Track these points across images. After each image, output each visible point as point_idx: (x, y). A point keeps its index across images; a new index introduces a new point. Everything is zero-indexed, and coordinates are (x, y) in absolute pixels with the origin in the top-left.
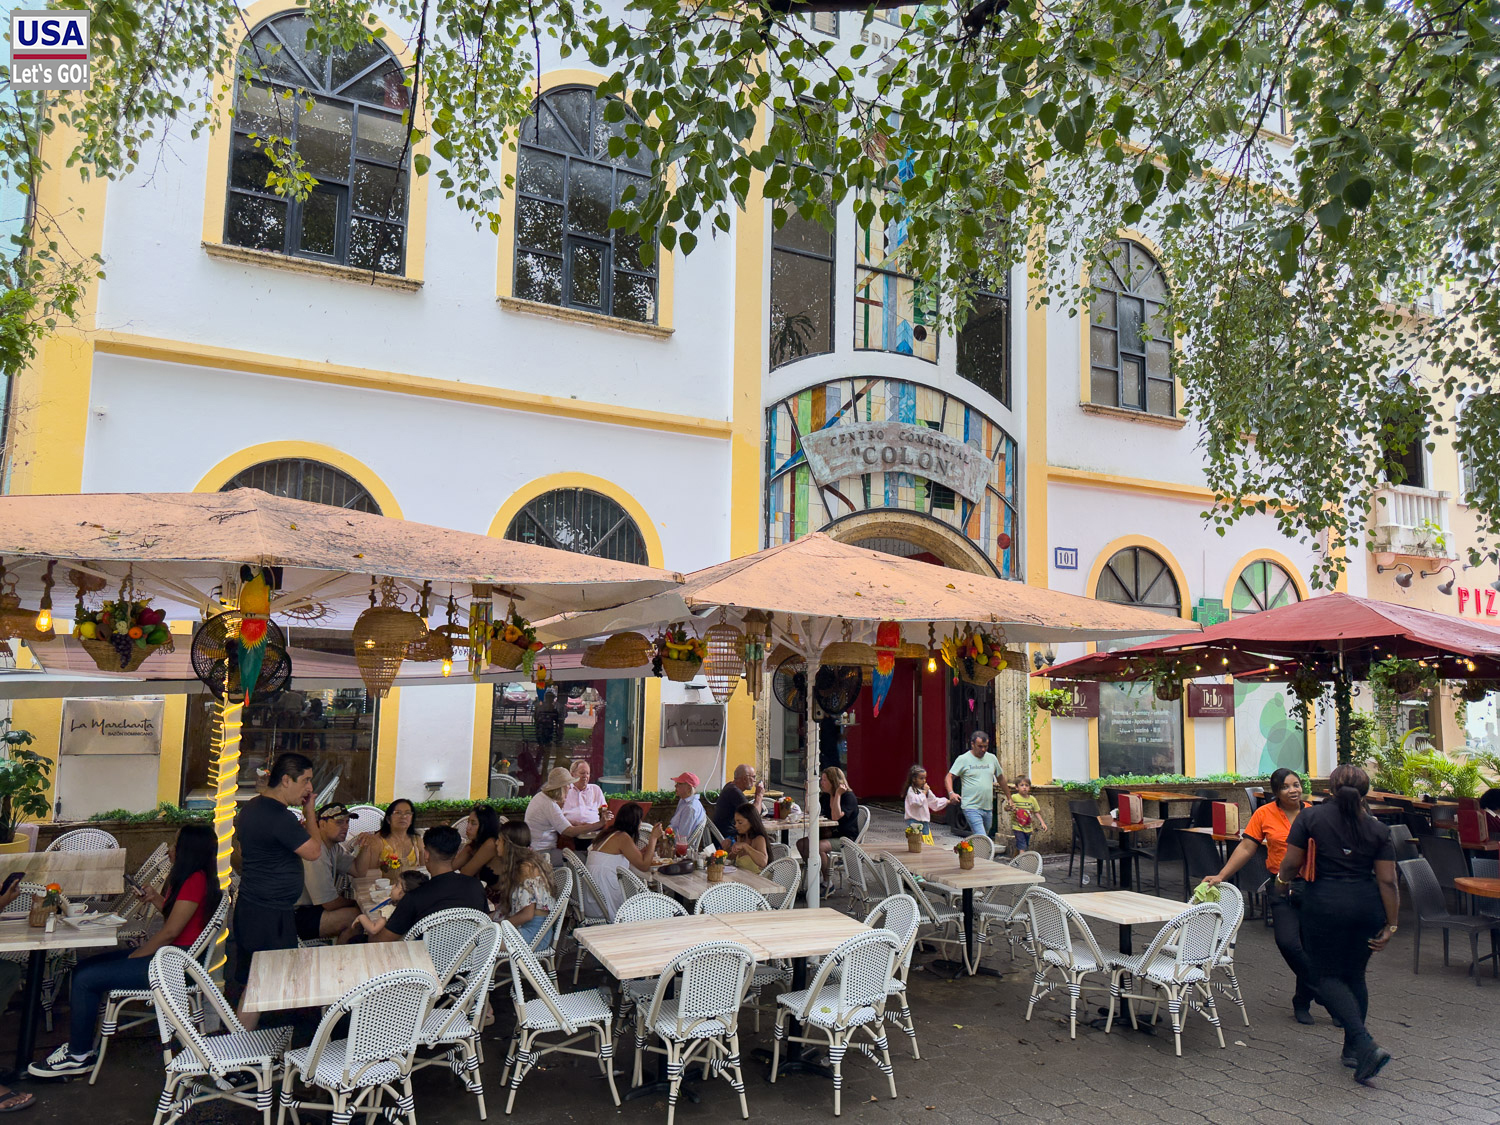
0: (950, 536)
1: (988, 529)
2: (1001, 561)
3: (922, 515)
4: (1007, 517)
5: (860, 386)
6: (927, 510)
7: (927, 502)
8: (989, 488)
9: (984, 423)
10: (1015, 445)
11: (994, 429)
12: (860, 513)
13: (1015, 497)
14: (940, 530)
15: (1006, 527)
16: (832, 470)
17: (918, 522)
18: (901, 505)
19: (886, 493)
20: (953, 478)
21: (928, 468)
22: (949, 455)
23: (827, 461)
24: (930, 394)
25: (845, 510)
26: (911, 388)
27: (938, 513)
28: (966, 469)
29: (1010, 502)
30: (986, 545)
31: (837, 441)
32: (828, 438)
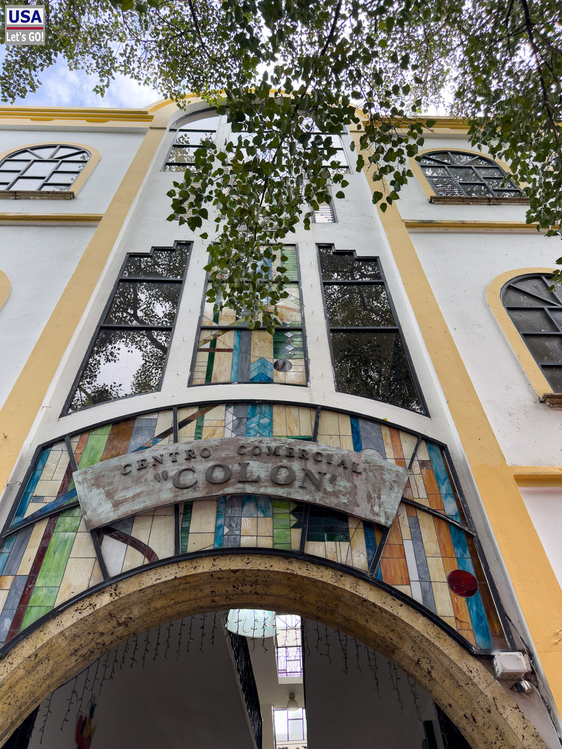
0: (347, 584)
1: (423, 567)
2: (466, 618)
3: (286, 555)
4: (457, 544)
5: (183, 415)
6: (296, 546)
7: (296, 536)
8: (407, 503)
9: (385, 431)
10: (443, 448)
11: (403, 436)
12: (167, 562)
13: (463, 512)
14: (326, 576)
15: (460, 560)
16: (116, 505)
17: (278, 566)
18: (246, 542)
19: (218, 528)
20: (336, 494)
21: (289, 484)
22: (324, 467)
23: (109, 495)
24: (294, 411)
25: (139, 559)
26: (265, 409)
27: (316, 549)
28: (357, 481)
29: (457, 521)
30: (425, 593)
31: (134, 469)
32: (117, 468)
